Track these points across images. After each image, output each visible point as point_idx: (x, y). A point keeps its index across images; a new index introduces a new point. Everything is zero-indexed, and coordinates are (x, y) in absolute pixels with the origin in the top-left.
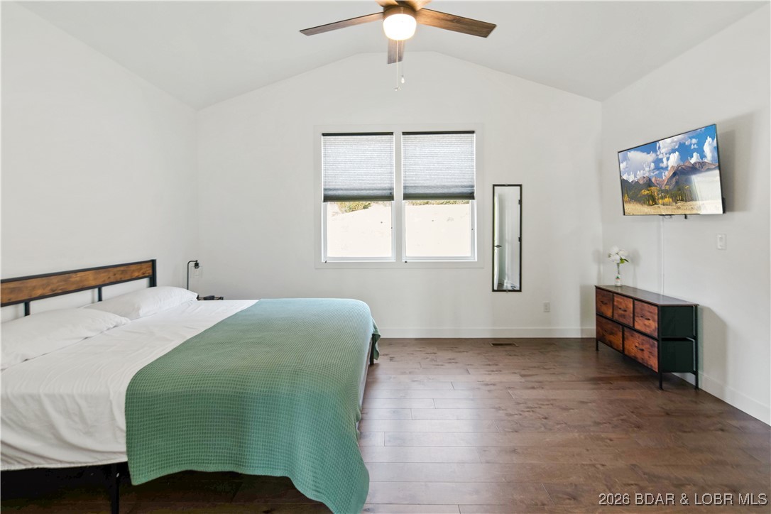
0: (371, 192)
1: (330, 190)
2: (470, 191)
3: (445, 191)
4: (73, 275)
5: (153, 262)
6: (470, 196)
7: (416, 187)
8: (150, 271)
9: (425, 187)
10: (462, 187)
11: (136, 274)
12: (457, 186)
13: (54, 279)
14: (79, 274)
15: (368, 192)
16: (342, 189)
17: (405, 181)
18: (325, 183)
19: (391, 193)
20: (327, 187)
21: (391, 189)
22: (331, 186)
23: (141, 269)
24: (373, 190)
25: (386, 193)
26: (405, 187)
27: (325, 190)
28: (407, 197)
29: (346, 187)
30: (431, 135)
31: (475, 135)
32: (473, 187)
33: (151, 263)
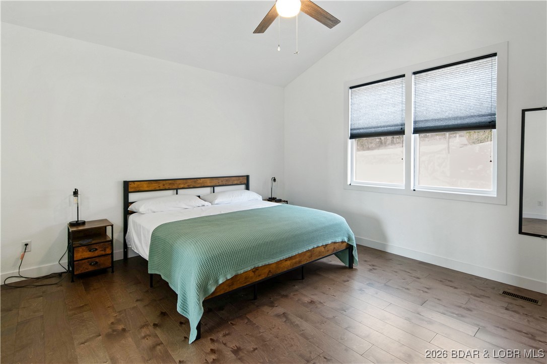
0: (385, 128)
1: (355, 129)
2: (489, 120)
3: (459, 122)
4: (199, 180)
5: (248, 177)
6: (491, 125)
7: (427, 121)
8: (246, 182)
9: (435, 120)
10: (479, 116)
11: (236, 182)
12: (472, 116)
13: (189, 181)
14: (202, 180)
15: (383, 129)
16: (363, 128)
17: (415, 117)
18: (351, 125)
19: (402, 128)
20: (353, 127)
21: (403, 125)
22: (356, 126)
23: (239, 180)
24: (387, 126)
25: (398, 128)
26: (415, 122)
27: (351, 130)
28: (417, 131)
29: (366, 126)
30: (443, 69)
31: (496, 57)
32: (494, 114)
33: (246, 177)
